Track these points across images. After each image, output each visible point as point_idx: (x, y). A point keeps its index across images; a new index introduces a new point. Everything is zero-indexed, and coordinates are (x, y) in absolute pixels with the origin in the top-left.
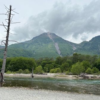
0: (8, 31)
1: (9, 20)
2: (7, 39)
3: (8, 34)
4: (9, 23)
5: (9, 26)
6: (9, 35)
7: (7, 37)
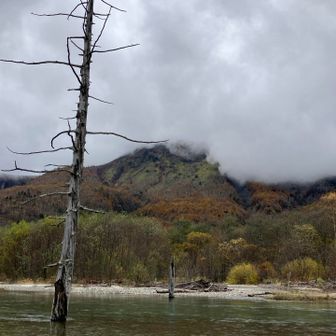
0: (84, 90)
1: (87, 39)
2: (82, 125)
3: (86, 100)
4: (87, 54)
5: (85, 67)
6: (86, 105)
7: (82, 115)
